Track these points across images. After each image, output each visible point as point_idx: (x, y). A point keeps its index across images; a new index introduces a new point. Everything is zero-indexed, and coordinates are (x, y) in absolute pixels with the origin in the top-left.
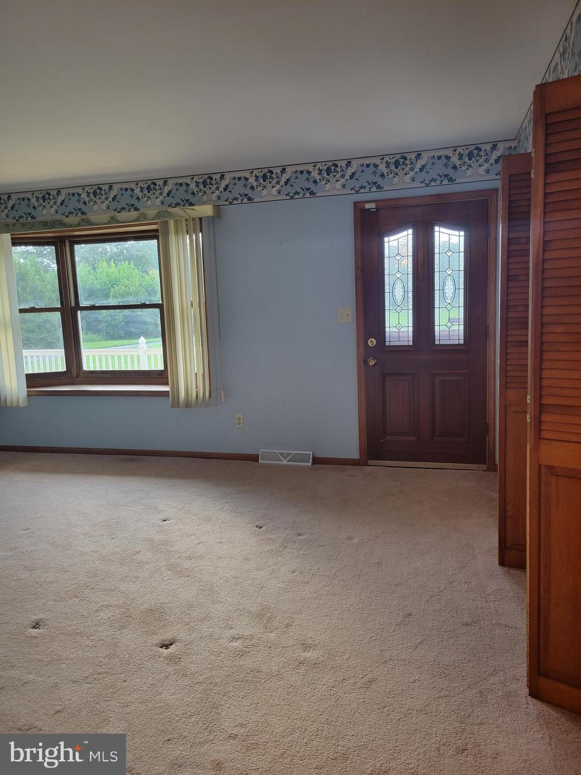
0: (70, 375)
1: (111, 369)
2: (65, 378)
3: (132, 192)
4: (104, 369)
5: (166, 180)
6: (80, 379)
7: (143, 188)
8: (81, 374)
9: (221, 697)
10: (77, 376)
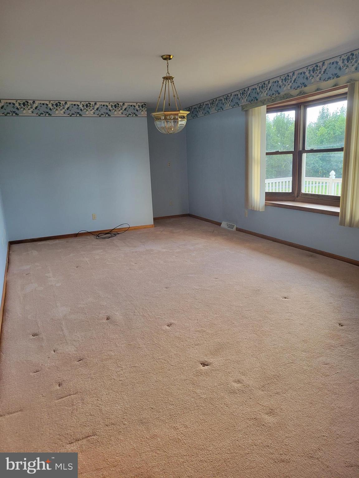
0: (293, 195)
1: (317, 193)
2: (290, 197)
4: (313, 193)
6: (299, 198)
8: (300, 195)
9: (195, 405)
10: (297, 196)
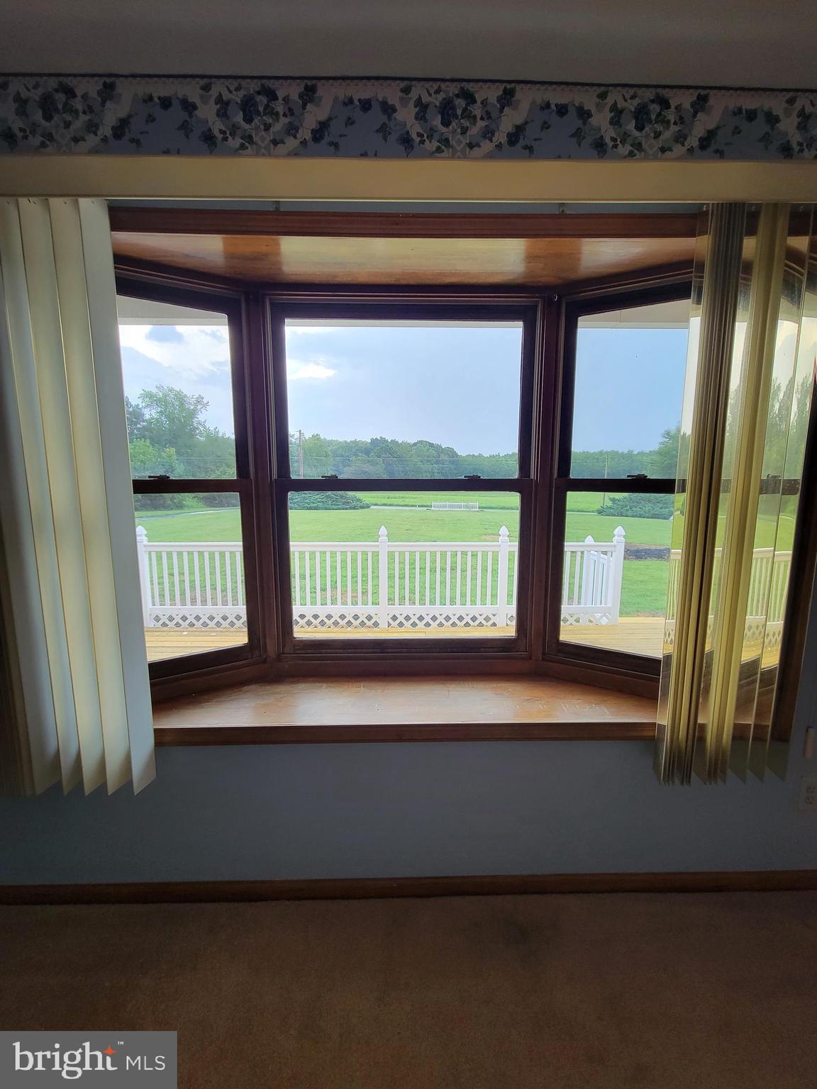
3: (580, 122)
5: (703, 92)
7: (621, 112)
